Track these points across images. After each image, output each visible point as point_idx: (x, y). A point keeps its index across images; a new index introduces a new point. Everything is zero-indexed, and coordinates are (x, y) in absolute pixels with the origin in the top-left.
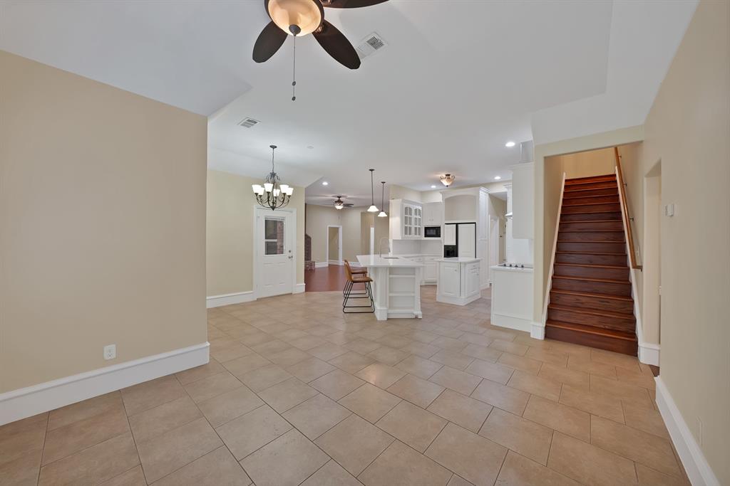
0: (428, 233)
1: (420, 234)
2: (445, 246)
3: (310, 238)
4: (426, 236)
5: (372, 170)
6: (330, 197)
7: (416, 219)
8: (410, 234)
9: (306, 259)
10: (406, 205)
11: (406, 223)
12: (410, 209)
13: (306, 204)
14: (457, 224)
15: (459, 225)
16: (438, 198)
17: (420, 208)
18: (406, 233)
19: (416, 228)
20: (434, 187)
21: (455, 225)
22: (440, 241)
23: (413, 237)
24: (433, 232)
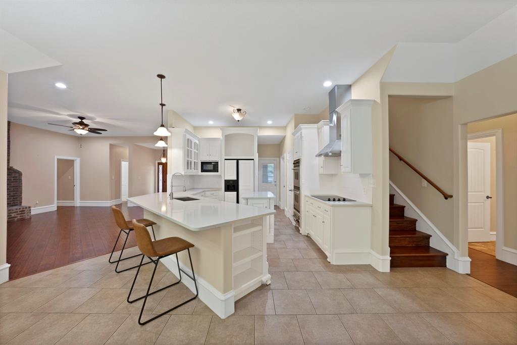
0: (205, 168)
1: (197, 169)
2: (225, 180)
3: (20, 174)
4: (203, 170)
5: (161, 77)
6: (65, 115)
7: (195, 152)
8: (191, 169)
9: (9, 205)
10: (188, 136)
11: (188, 157)
12: (191, 141)
13: (9, 123)
14: (238, 160)
15: (240, 161)
16: (218, 134)
17: (197, 142)
18: (188, 169)
19: (195, 162)
20: (211, 123)
21: (236, 161)
22: (220, 176)
23: (193, 172)
24: (210, 167)
